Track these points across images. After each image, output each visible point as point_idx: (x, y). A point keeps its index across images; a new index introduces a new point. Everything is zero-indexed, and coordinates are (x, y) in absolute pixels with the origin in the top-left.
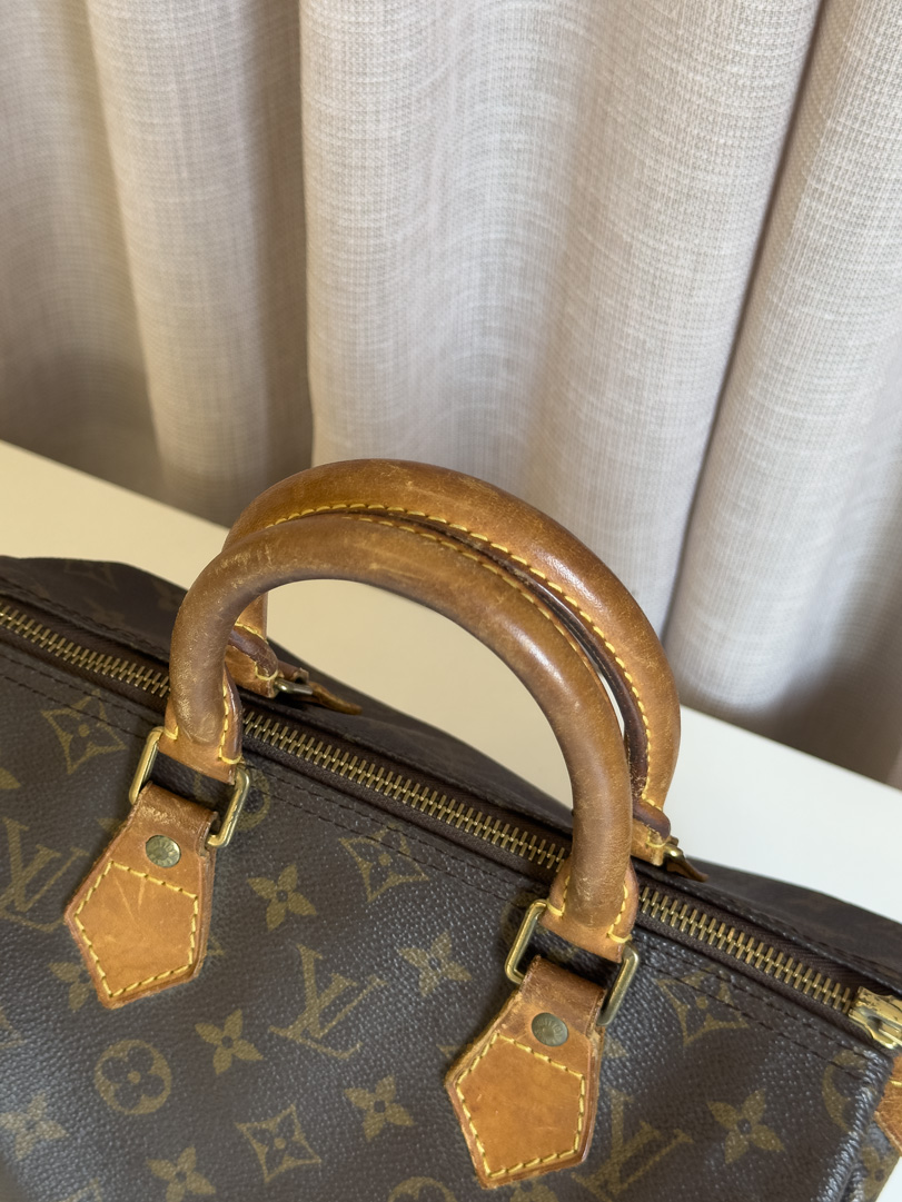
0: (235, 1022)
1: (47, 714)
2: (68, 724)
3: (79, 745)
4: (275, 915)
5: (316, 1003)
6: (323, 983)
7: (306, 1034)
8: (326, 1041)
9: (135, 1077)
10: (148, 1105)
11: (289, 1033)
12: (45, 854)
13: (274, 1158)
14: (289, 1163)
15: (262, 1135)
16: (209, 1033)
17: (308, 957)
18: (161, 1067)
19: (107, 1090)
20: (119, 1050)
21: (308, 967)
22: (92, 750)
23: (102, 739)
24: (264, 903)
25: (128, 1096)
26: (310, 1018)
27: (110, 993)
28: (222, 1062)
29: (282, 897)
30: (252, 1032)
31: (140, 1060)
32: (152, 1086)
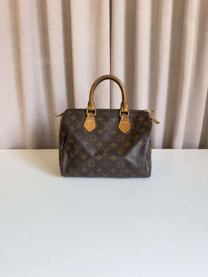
0: (100, 130)
1: (78, 112)
2: (79, 112)
3: (81, 113)
4: (101, 121)
5: (106, 126)
6: (106, 124)
7: (106, 129)
8: (108, 128)
9: (93, 138)
10: (95, 140)
11: (105, 129)
12: (80, 122)
13: (107, 140)
14: (108, 140)
15: (105, 138)
16: (98, 132)
17: (104, 122)
18: (95, 136)
19: (91, 139)
20: (91, 136)
22: (82, 113)
23: (83, 112)
24: (99, 120)
25: (93, 139)
26: (106, 127)
27: (89, 131)
28: (100, 133)
29: (101, 119)
30: (102, 130)
31: (93, 136)
32: (95, 138)
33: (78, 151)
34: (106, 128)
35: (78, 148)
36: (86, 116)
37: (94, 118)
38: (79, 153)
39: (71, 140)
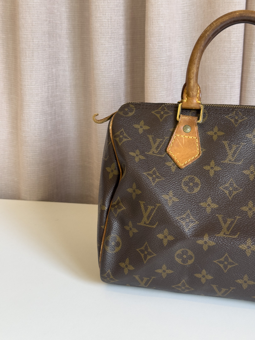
0: (212, 163)
1: (153, 112)
2: (158, 113)
3: (162, 116)
4: (215, 138)
5: (230, 153)
6: (231, 148)
7: (230, 161)
8: (235, 161)
9: (191, 184)
10: (196, 190)
11: (226, 161)
12: (158, 140)
13: (230, 192)
14: (235, 193)
15: (226, 188)
16: (207, 168)
17: (226, 143)
18: (197, 180)
19: (186, 189)
20: (186, 179)
21: (227, 146)
22: (165, 116)
23: (167, 113)
24: (212, 136)
25: (191, 189)
26: (230, 157)
27: (182, 165)
28: (212, 173)
29: (215, 133)
30: (217, 164)
31: (192, 180)
32: (196, 185)
33: (148, 219)
34: (229, 159)
35: (149, 211)
36: (176, 122)
37: (196, 128)
38: (150, 224)
39: (132, 187)
